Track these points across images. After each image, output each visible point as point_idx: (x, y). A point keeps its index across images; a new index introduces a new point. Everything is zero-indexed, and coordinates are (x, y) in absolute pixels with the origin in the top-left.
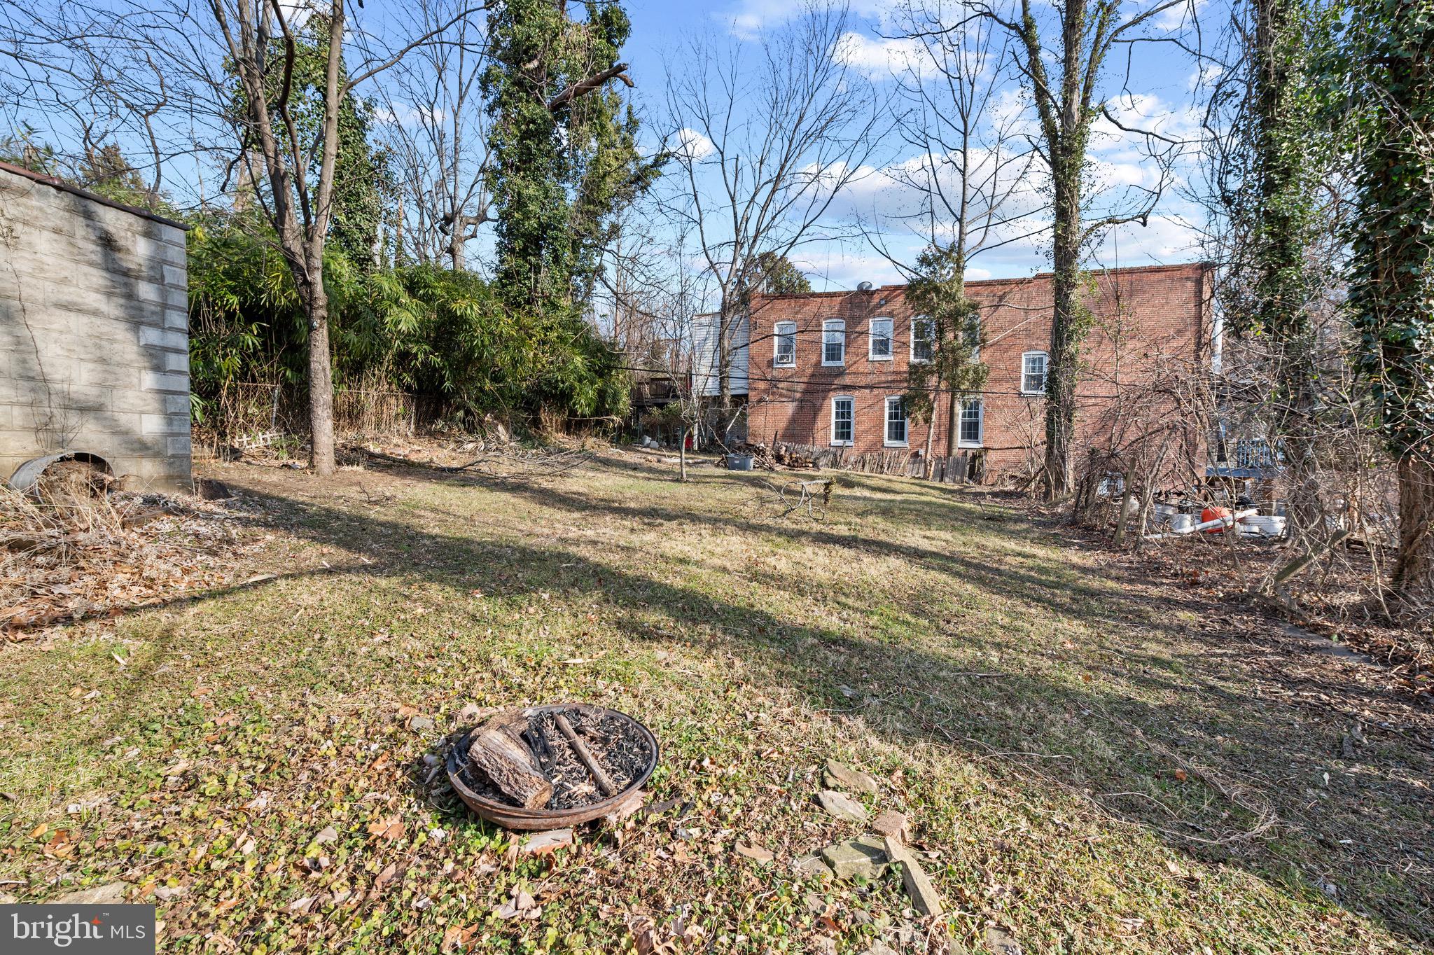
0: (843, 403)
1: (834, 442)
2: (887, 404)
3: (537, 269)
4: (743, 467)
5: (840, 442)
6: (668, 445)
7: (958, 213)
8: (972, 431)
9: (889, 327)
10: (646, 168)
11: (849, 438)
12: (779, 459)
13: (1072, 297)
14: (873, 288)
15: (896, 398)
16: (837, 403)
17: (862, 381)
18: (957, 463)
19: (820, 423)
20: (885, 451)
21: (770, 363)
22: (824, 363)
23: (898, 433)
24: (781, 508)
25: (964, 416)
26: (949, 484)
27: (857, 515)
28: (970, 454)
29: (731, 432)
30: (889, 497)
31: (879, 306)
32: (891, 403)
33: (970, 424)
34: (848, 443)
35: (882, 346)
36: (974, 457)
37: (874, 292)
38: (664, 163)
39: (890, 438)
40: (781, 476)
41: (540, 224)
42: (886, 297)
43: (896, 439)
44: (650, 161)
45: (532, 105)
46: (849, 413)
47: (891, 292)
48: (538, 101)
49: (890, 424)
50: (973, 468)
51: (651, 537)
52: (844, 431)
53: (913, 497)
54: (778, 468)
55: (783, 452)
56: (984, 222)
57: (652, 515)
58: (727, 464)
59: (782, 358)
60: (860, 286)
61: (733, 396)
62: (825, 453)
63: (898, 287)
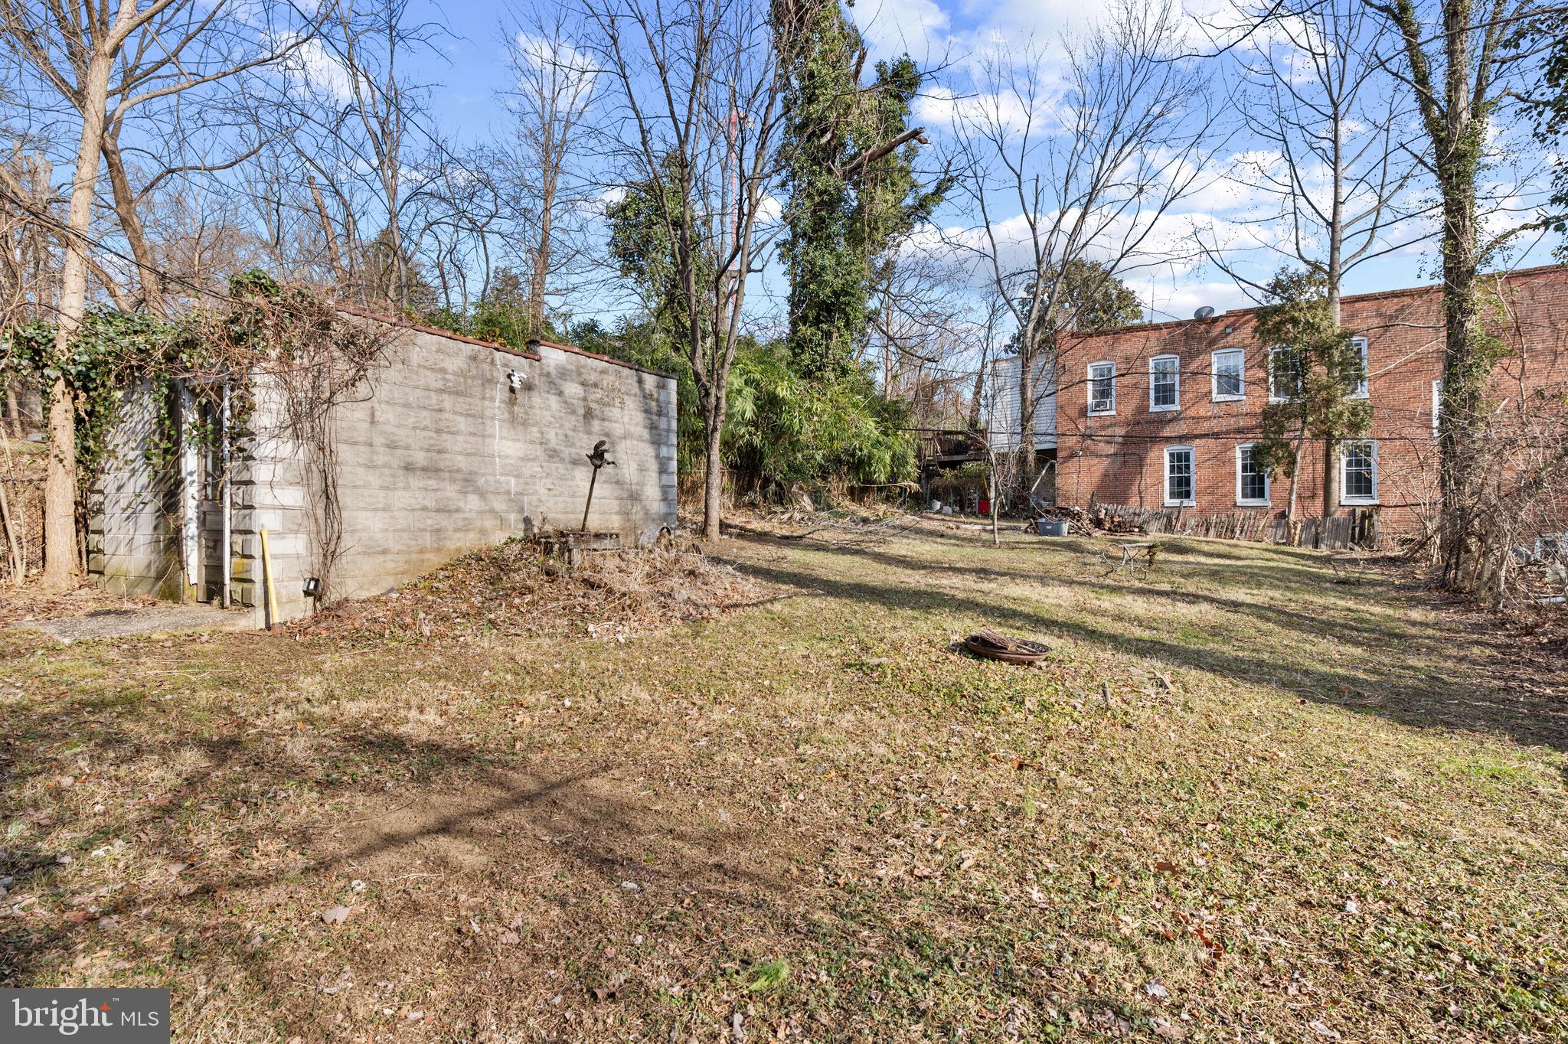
0: (1179, 455)
1: (1169, 501)
2: (1238, 454)
3: (828, 335)
4: (1056, 532)
5: (1176, 502)
6: (962, 509)
7: (1329, 216)
8: (1360, 484)
9: (1236, 360)
10: (927, 197)
11: (1188, 495)
12: (1098, 523)
13: (1469, 325)
14: (1216, 314)
15: (1249, 445)
16: (1172, 455)
17: (1205, 427)
18: (1337, 524)
19: (1148, 479)
20: (1237, 512)
21: (1083, 412)
22: (1153, 408)
23: (1255, 488)
24: (1102, 570)
25: (1349, 464)
26: (1324, 551)
27: (1183, 576)
28: (1358, 512)
29: (1037, 493)
30: (1228, 562)
31: (1224, 335)
32: (1244, 452)
33: (1359, 474)
34: (1186, 502)
35: (1230, 382)
36: (1364, 516)
37: (1216, 320)
38: (946, 189)
39: (1244, 496)
40: (1099, 540)
41: (834, 292)
42: (1234, 323)
43: (1253, 496)
44: (931, 189)
45: (825, 177)
46: (1188, 467)
47: (1237, 317)
48: (830, 171)
49: (1244, 478)
50: (1360, 529)
51: (993, 585)
52: (1182, 487)
53: (1259, 563)
54: (1098, 533)
55: (1102, 516)
56: (1369, 222)
57: (983, 573)
58: (1037, 529)
59: (1098, 405)
60: (1198, 312)
61: (1038, 452)
62: (1157, 516)
63: (1247, 312)
